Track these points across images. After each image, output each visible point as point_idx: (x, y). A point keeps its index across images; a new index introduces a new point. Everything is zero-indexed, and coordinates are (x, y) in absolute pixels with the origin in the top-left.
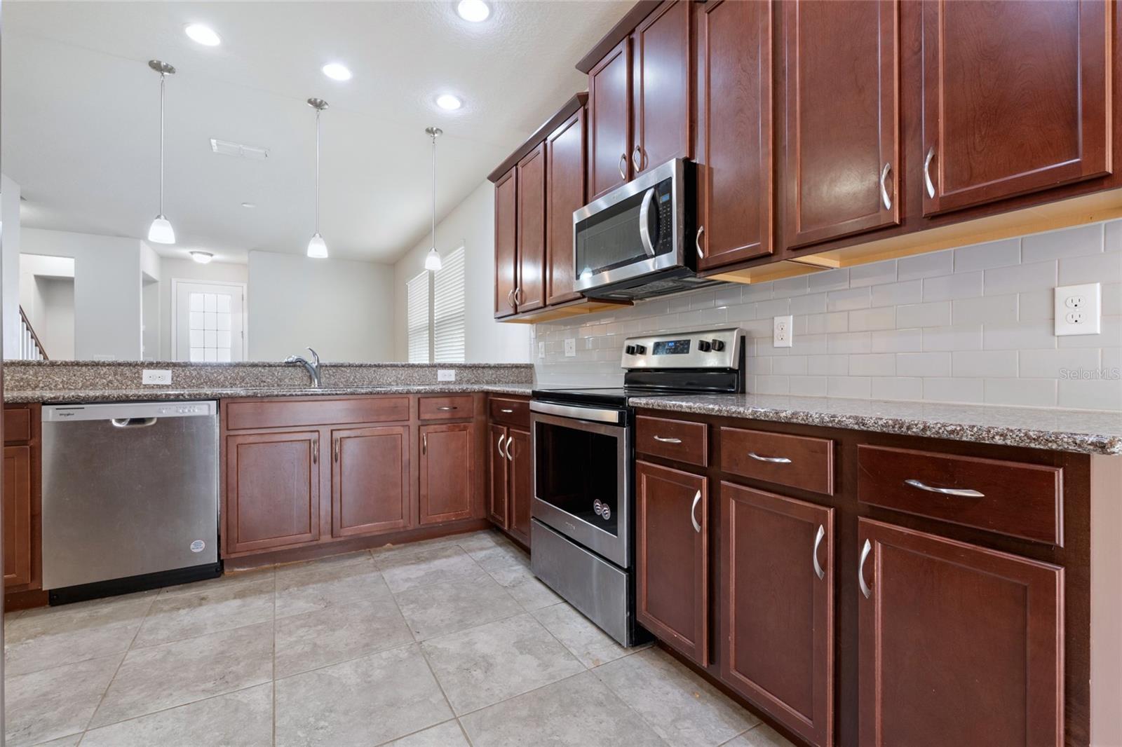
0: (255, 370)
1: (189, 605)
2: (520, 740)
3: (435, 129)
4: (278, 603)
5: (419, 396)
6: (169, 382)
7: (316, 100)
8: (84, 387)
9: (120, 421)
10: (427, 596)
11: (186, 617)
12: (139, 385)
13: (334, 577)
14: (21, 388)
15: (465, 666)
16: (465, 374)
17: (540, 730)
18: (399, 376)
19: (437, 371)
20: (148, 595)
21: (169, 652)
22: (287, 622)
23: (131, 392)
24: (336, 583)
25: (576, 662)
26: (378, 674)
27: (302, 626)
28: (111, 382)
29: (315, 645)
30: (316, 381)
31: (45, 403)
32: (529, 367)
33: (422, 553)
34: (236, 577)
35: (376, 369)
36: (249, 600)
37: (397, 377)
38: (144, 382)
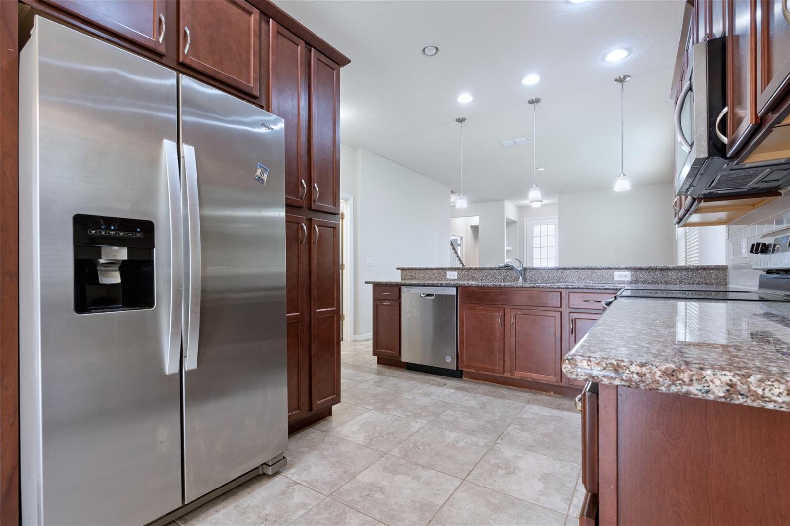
0: (492, 272)
1: (439, 385)
2: (475, 508)
3: (622, 77)
4: (466, 398)
5: (570, 290)
6: (456, 278)
7: (532, 99)
8: (429, 279)
9: (423, 294)
10: (533, 426)
11: (433, 389)
12: (446, 279)
13: (503, 397)
14: (411, 279)
15: (500, 465)
16: (641, 275)
17: (490, 513)
18: (581, 276)
19: (613, 273)
20: (431, 376)
21: (414, 398)
22: (459, 406)
23: (444, 282)
24: (499, 400)
25: (567, 506)
26: (462, 444)
27: (462, 411)
28: (436, 277)
29: (456, 420)
30: (521, 278)
31: (403, 286)
32: (724, 269)
33: (565, 404)
34: (465, 381)
35: (563, 271)
36: (458, 391)
37: (579, 277)
38: (448, 277)
